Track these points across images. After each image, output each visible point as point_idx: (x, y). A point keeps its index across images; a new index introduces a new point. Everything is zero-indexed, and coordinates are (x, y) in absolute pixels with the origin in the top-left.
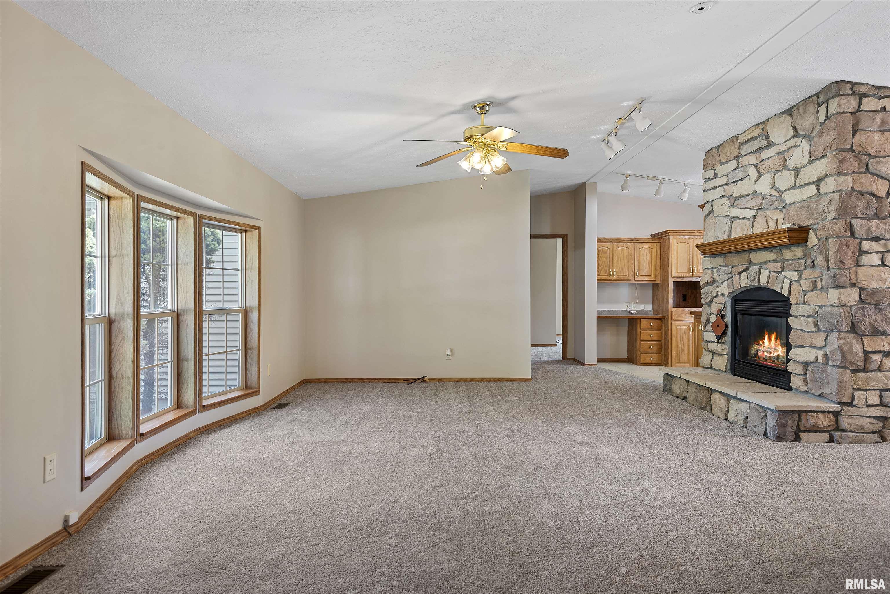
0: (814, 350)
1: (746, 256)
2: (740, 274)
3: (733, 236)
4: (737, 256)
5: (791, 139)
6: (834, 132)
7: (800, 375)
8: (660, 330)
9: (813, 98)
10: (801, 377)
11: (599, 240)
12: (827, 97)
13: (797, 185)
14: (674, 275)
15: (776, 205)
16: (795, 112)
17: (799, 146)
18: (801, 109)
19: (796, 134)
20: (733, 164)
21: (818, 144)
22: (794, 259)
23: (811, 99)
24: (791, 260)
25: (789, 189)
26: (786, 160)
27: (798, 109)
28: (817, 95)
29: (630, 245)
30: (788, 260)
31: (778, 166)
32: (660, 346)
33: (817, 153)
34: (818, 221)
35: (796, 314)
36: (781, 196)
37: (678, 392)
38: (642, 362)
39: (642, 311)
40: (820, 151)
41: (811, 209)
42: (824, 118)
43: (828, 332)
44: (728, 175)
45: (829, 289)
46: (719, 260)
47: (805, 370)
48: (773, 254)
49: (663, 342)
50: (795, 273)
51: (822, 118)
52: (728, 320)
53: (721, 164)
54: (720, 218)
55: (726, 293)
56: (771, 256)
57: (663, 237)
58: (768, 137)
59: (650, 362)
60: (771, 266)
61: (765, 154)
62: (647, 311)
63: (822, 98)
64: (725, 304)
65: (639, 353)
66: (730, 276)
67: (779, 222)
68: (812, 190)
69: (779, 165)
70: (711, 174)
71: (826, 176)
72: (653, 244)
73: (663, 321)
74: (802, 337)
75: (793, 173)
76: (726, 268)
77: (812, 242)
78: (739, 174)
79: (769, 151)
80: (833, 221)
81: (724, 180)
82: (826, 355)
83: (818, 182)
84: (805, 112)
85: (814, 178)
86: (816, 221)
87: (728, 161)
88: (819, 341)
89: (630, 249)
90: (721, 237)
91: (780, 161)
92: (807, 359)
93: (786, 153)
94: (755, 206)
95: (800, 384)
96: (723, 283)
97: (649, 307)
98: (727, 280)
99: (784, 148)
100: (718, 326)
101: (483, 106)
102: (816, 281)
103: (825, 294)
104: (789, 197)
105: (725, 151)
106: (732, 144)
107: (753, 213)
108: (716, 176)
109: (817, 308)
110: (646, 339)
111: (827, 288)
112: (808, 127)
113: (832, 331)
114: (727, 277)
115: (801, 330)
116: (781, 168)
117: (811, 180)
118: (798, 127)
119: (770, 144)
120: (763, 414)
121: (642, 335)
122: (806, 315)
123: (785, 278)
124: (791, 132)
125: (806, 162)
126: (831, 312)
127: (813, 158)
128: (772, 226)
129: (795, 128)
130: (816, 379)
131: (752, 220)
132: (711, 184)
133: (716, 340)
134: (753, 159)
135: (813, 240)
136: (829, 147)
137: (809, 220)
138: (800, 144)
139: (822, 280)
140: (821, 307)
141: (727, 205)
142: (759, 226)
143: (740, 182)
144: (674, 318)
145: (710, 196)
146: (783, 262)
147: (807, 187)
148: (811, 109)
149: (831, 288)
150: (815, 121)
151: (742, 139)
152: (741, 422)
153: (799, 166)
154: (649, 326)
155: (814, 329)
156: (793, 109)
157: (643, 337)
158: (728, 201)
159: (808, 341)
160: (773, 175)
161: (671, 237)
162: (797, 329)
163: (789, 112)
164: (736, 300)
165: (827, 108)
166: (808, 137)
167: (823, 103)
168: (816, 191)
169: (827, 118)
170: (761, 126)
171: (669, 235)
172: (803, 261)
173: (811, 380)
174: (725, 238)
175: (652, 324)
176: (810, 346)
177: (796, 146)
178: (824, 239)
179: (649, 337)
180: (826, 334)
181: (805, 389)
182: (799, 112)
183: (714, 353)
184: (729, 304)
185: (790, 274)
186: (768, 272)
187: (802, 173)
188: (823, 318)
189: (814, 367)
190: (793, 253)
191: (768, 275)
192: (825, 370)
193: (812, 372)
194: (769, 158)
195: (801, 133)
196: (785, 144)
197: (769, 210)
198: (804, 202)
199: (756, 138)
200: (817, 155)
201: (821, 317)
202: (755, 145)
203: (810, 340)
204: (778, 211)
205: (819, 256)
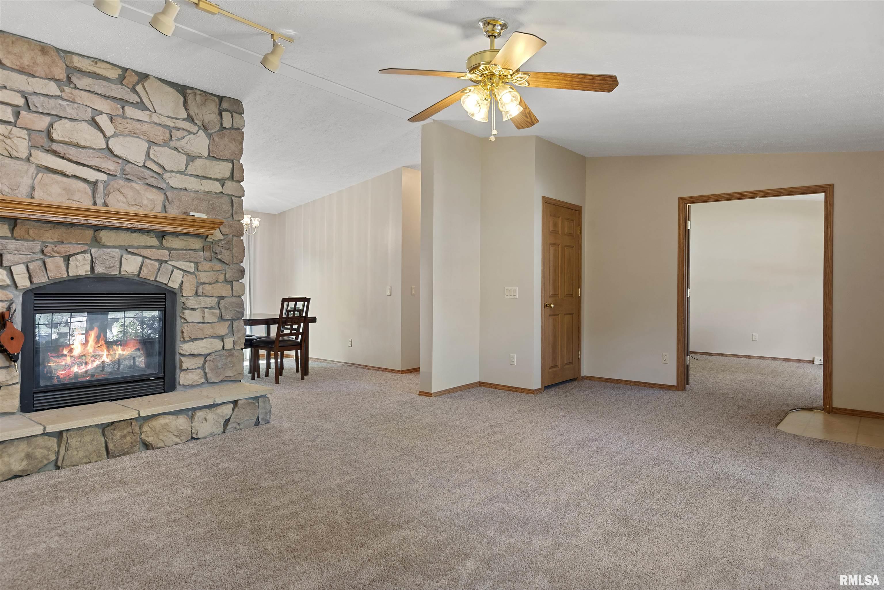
0: (218, 340)
1: (87, 232)
2: (67, 257)
4: (54, 228)
5: (181, 119)
9: (216, 98)
10: (199, 370)
12: (233, 109)
13: (189, 172)
15: (152, 182)
16: (191, 95)
17: (194, 134)
18: (198, 98)
19: (190, 118)
22: (186, 250)
23: (213, 97)
24: (179, 249)
25: (175, 172)
26: (171, 138)
27: (195, 94)
28: (221, 98)
30: (176, 249)
31: (159, 139)
33: (222, 154)
34: (220, 217)
35: (196, 307)
36: (162, 175)
41: (213, 204)
43: (232, 320)
44: (25, 95)
45: (234, 283)
47: (205, 362)
48: (150, 239)
50: (192, 265)
51: (227, 124)
55: (24, 283)
60: (149, 253)
61: (130, 111)
66: (36, 257)
68: (216, 187)
69: (162, 138)
71: (231, 179)
74: (202, 329)
75: (185, 157)
77: (216, 237)
79: (139, 111)
80: (238, 222)
81: (15, 99)
82: (234, 341)
83: (222, 181)
84: (204, 103)
85: (219, 176)
87: (26, 73)
88: (223, 329)
91: (163, 135)
92: (210, 350)
93: (174, 131)
94: (110, 170)
95: (198, 378)
98: (26, 263)
99: (170, 123)
100: (12, 339)
102: (218, 274)
103: (229, 286)
104: (175, 181)
109: (217, 300)
111: (232, 282)
112: (207, 121)
113: (238, 319)
114: (25, 258)
115: (197, 323)
116: (161, 143)
117: (214, 176)
118: (191, 112)
119: (141, 105)
122: (209, 306)
123: (174, 268)
124: (185, 114)
127: (215, 156)
129: (187, 111)
130: (217, 366)
134: (102, 104)
135: (216, 234)
137: (208, 213)
138: (195, 132)
139: (225, 274)
140: (221, 298)
141: (26, 143)
143: (68, 121)
146: (170, 250)
147: (207, 181)
148: (213, 107)
150: (215, 120)
151: (75, 62)
153: (194, 154)
155: (216, 320)
156: (187, 91)
158: (28, 137)
159: (209, 332)
160: (147, 145)
162: (193, 322)
163: (181, 89)
164: (35, 295)
165: (233, 119)
166: (207, 131)
167: (225, 110)
168: (222, 190)
169: (232, 128)
170: (118, 70)
173: (211, 370)
176: (212, 337)
177: (190, 133)
180: (230, 322)
181: (202, 381)
184: (19, 301)
185: (184, 265)
186: (139, 259)
187: (198, 162)
188: (228, 308)
189: (216, 356)
190: (185, 243)
191: (140, 263)
192: (231, 355)
193: (212, 361)
194: (137, 120)
195: (197, 122)
196: (175, 121)
197: (136, 183)
198: (198, 193)
199: (106, 79)
200: (221, 156)
201: (225, 307)
202: (118, 91)
203: (211, 330)
204: (154, 190)
205: (224, 251)
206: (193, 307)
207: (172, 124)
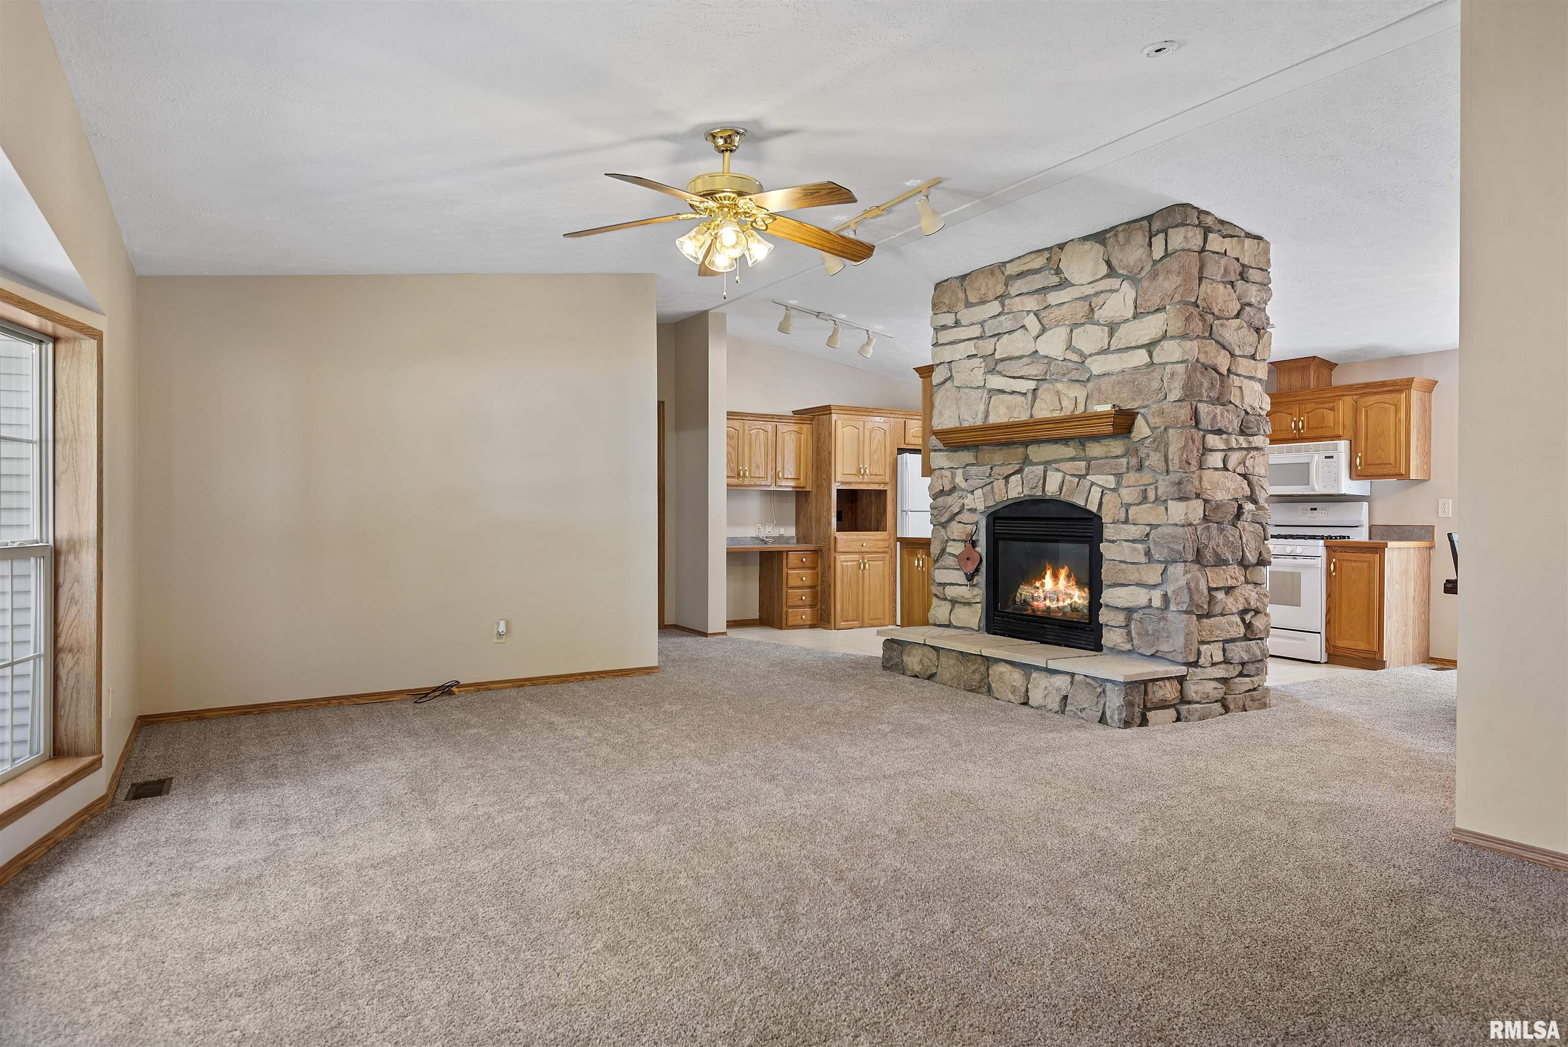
0: (1143, 591)
1: (1019, 450)
2: (1007, 478)
3: (993, 419)
4: (1001, 449)
5: (1101, 279)
6: (1178, 276)
7: (1120, 627)
8: (814, 568)
9: (1142, 223)
10: (1122, 630)
11: (731, 415)
12: (1166, 225)
13: (1112, 348)
14: (838, 479)
15: (1075, 375)
16: (1110, 238)
17: (1117, 291)
18: (1121, 237)
19: (1112, 271)
20: (995, 307)
21: (1152, 290)
22: (1107, 457)
23: (1138, 224)
24: (1101, 458)
25: (1097, 354)
26: (1092, 310)
27: (1116, 235)
28: (1149, 218)
29: (769, 427)
30: (1096, 458)
31: (1079, 317)
32: (815, 596)
33: (1149, 304)
34: (1150, 403)
35: (1114, 538)
36: (1083, 362)
37: (917, 668)
38: (790, 623)
39: (780, 539)
40: (1156, 302)
41: (1138, 384)
42: (1162, 254)
43: (1167, 563)
44: (982, 324)
45: (1169, 502)
46: (967, 456)
47: (1129, 619)
48: (1071, 449)
49: (819, 588)
50: (1111, 478)
51: (1158, 253)
52: (982, 549)
53: (968, 305)
54: (967, 390)
55: (981, 507)
56: (1069, 451)
57: (818, 415)
58: (1058, 271)
59: (802, 623)
60: (1067, 466)
61: (1054, 298)
62: (788, 538)
63: (1156, 225)
64: (976, 524)
65: (785, 609)
66: (989, 481)
67: (1078, 401)
68: (1141, 357)
69: (1081, 315)
70: (949, 319)
71: (1164, 337)
72: (803, 426)
73: (819, 553)
74: (1124, 571)
75: (1106, 329)
76: (981, 468)
77: (1141, 433)
78: (1006, 323)
79: (1062, 293)
80: (1175, 404)
81: (976, 331)
82: (1165, 596)
83: (1150, 347)
84: (1128, 241)
85: (1145, 340)
86: (1146, 403)
87: (983, 302)
88: (1153, 575)
89: (770, 434)
90: (971, 420)
91: (1084, 309)
92: (1134, 604)
93: (1094, 300)
94: (1036, 376)
95: (1117, 640)
96: (973, 491)
97: (791, 532)
98: (982, 487)
99: (1089, 290)
100: (968, 559)
101: (730, 136)
102: (1146, 490)
103: (1163, 508)
104: (1097, 366)
105: (976, 285)
106: (990, 276)
107: (1032, 385)
108: (957, 323)
109: (1148, 529)
110: (795, 585)
111: (1166, 500)
112: (1132, 264)
113: (1174, 561)
114: (982, 483)
115: (1121, 562)
116: (1083, 320)
117: (1140, 343)
118: (1114, 263)
119: (1064, 284)
120: (1099, 690)
121: (790, 578)
122: (1131, 539)
123: (1092, 484)
124: (1104, 270)
125: (1130, 313)
126: (1173, 534)
127: (1142, 311)
128: (1068, 408)
129: (1108, 263)
130: (1147, 631)
131: (1030, 395)
132: (945, 337)
133: (966, 582)
134: (1032, 303)
135: (1141, 429)
136: (1170, 297)
137: (1134, 400)
138: (1119, 287)
139: (1156, 488)
140: (1153, 526)
141: (982, 370)
142: (1044, 406)
143: (1007, 335)
144: (839, 549)
145: (947, 354)
146: (1089, 460)
147: (1131, 352)
148: (1140, 238)
149: (1172, 499)
150: (1144, 257)
151: (1011, 270)
152: (1055, 706)
153: (1116, 320)
154: (800, 563)
155: (1143, 559)
156: (1108, 236)
157: (792, 583)
158: (983, 365)
159: (1134, 577)
160: (1069, 330)
161: (834, 417)
162: (1114, 560)
163: (1100, 237)
164: (995, 519)
165: (1166, 241)
166: (1134, 280)
167: (1158, 232)
168: (1149, 360)
169: (1167, 255)
170: (1047, 255)
171: (831, 413)
172: (1124, 461)
173: (1138, 634)
174: (979, 422)
175: (804, 560)
176: (1137, 585)
177: (1112, 291)
178: (1162, 428)
179: (800, 580)
180: (1164, 565)
181: (1129, 647)
182: (1117, 241)
183: (954, 602)
184: (983, 524)
185: (1101, 480)
186: (1060, 475)
187: (1122, 331)
188: (1158, 543)
189: (1144, 614)
190: (1105, 448)
191: (1060, 480)
192: (1163, 617)
193: (1140, 622)
194: (1061, 304)
195: (1121, 272)
196: (1093, 285)
197: (1062, 382)
198: (1124, 373)
199: (1036, 271)
200: (1149, 307)
201: (1154, 541)
202: (1038, 281)
203: (1137, 575)
204: (1078, 385)
205: (1152, 454)
206: (1111, 538)
207: (1092, 291)
